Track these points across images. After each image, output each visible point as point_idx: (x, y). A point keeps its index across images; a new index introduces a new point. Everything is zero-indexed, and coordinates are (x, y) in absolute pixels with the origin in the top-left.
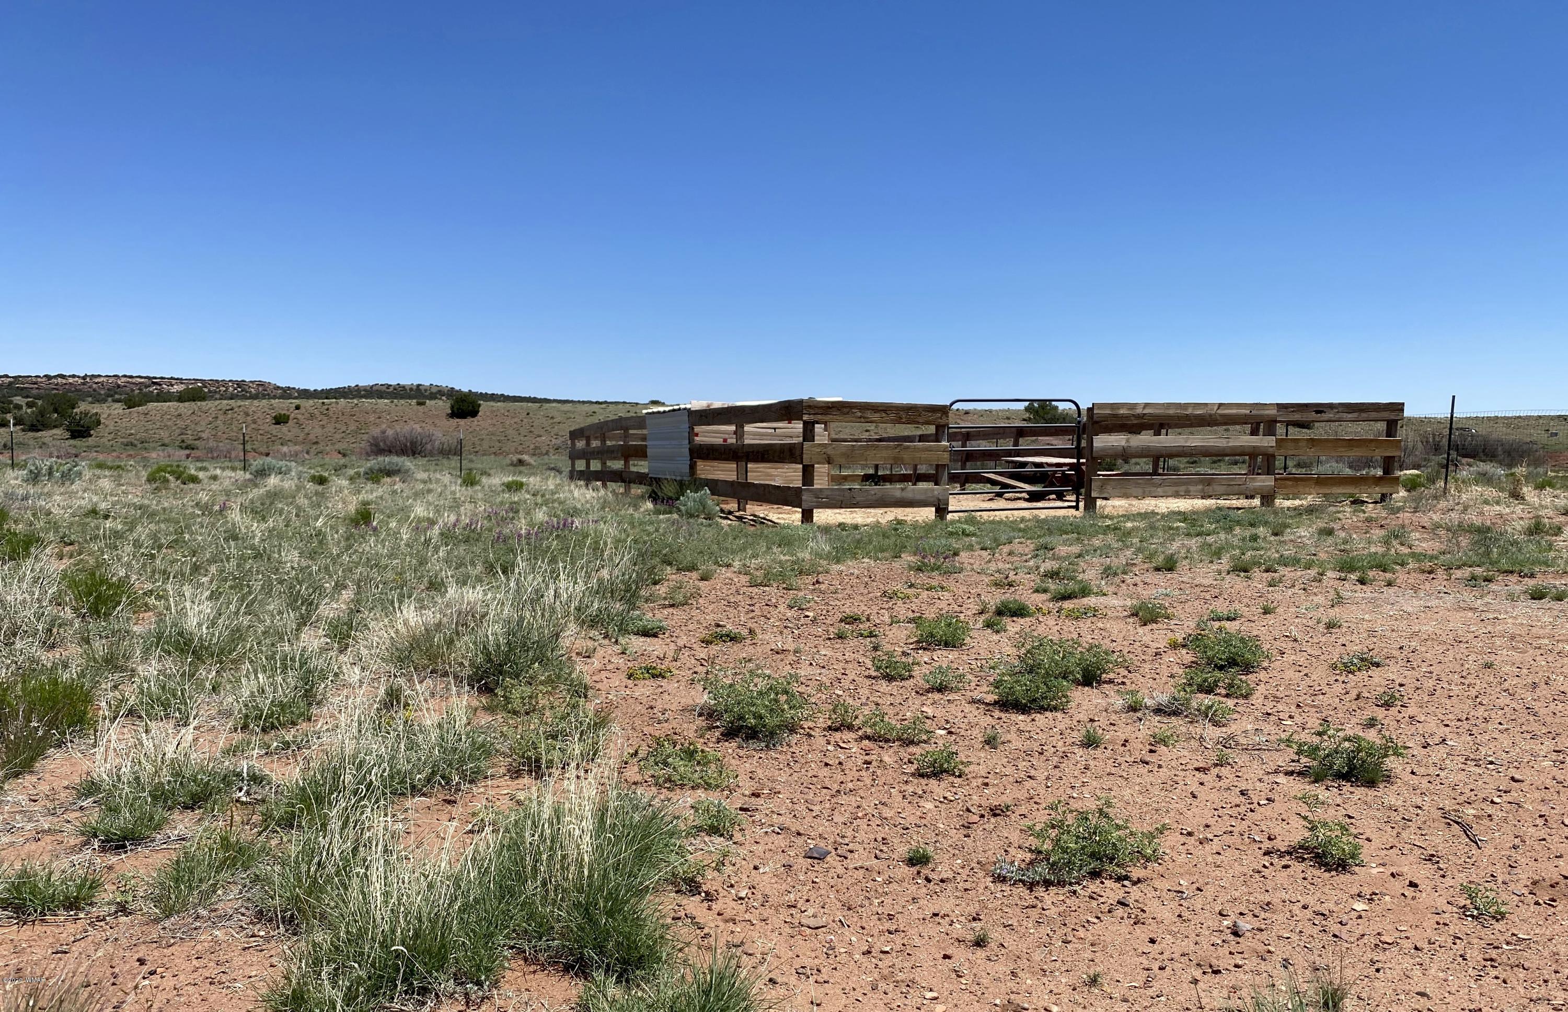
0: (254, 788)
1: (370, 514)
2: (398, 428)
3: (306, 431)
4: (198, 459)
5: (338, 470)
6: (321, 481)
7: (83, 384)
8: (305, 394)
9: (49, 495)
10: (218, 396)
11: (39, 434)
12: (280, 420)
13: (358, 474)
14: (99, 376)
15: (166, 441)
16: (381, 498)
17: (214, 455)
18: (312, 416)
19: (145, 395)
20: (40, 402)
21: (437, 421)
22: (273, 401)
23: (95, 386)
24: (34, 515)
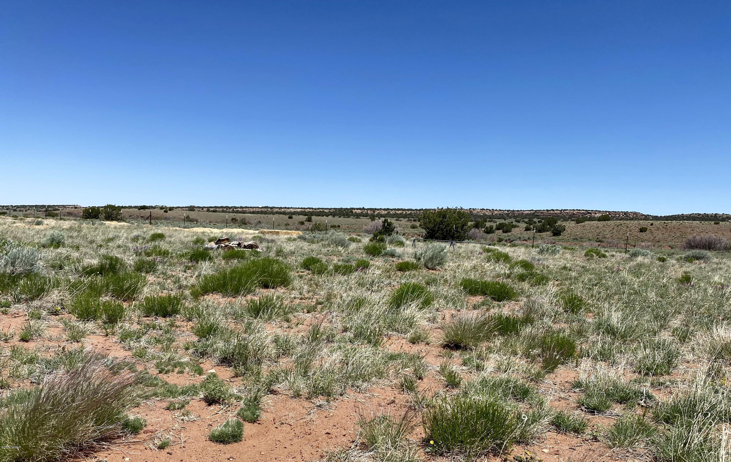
0: (648, 400)
1: (690, 278)
2: (702, 235)
3: (654, 236)
4: (604, 247)
5: (670, 255)
6: (663, 260)
7: (560, 213)
8: (656, 218)
9: (547, 259)
10: (615, 219)
11: (541, 234)
12: (643, 230)
13: (681, 258)
14: (567, 210)
15: (591, 238)
16: (694, 270)
17: (612, 245)
18: (658, 229)
19: (584, 218)
20: (543, 221)
21: (725, 233)
22: (640, 221)
23: (565, 214)
24: (543, 267)
